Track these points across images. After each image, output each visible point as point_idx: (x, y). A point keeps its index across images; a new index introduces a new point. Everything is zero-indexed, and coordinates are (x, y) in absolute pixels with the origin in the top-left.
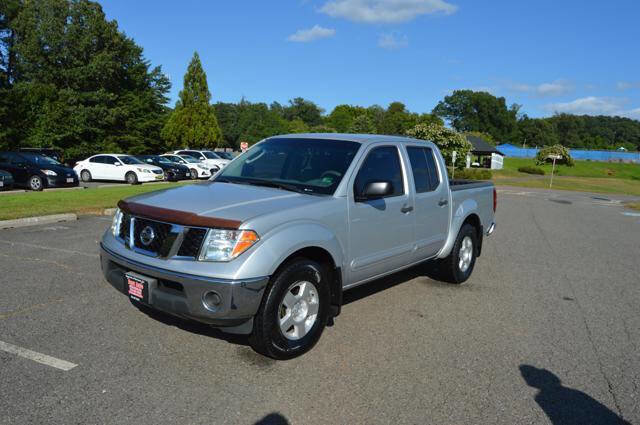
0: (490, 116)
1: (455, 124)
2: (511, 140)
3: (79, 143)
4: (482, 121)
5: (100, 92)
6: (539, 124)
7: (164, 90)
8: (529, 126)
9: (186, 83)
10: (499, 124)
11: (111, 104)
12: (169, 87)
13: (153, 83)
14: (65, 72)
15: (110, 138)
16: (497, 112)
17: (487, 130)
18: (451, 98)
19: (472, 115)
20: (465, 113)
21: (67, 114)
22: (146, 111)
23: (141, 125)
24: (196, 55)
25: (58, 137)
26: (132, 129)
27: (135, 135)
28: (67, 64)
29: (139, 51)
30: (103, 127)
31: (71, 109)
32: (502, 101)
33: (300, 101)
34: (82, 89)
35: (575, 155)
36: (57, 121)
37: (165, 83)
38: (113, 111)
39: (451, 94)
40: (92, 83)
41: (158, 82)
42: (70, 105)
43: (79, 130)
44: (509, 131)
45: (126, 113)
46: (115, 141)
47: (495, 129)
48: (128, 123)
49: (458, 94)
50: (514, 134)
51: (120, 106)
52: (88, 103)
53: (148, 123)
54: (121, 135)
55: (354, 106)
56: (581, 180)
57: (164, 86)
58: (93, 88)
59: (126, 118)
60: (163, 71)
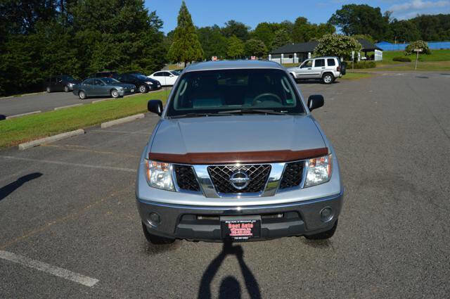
0: (370, 22)
1: (345, 30)
2: (385, 38)
3: (117, 66)
4: (364, 25)
5: (127, 33)
6: (404, 24)
7: (159, 27)
8: (399, 27)
9: (179, 23)
10: (376, 27)
11: (133, 40)
12: (162, 24)
13: (152, 23)
14: (104, 23)
15: (135, 61)
16: (374, 19)
17: (368, 33)
18: (341, 11)
19: (356, 22)
20: (352, 21)
21: (109, 49)
22: (153, 42)
23: (152, 52)
24: (184, 3)
25: (107, 64)
26: (146, 54)
27: (149, 58)
28: (102, 17)
29: (141, 3)
30: (129, 55)
31: (110, 45)
32: (378, 10)
33: (232, 22)
34: (116, 32)
35: (431, 46)
36: (105, 54)
38: (134, 44)
40: (121, 27)
41: (155, 21)
42: (110, 43)
43: (118, 58)
44: (384, 32)
45: (142, 44)
46: (137, 63)
47: (374, 31)
48: (144, 51)
49: (346, 7)
50: (388, 33)
51: (138, 40)
52: (121, 41)
53: (155, 50)
54: (140, 59)
55: (272, 23)
56: (436, 64)
57: (159, 24)
58: (122, 31)
59: (143, 48)
60: (157, 15)
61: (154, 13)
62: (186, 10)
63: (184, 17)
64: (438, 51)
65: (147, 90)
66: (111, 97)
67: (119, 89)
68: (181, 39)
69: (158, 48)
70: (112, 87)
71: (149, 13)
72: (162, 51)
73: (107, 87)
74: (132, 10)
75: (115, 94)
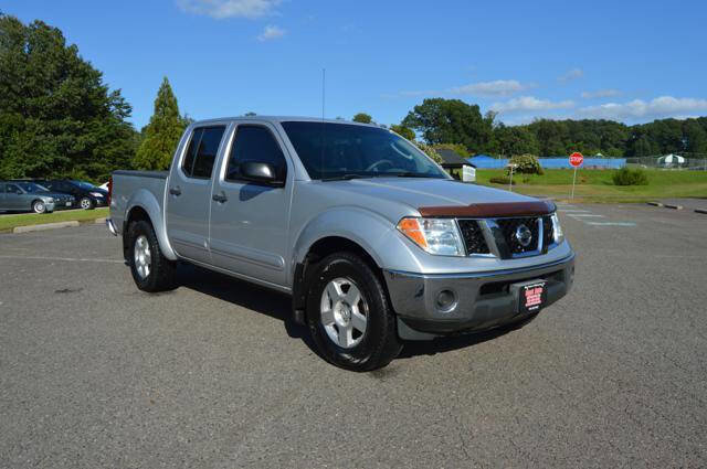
0: (464, 126)
1: (428, 136)
2: (488, 150)
3: (48, 173)
4: (456, 130)
5: (68, 121)
6: (516, 132)
7: (123, 115)
8: (507, 135)
9: (157, 110)
10: (473, 134)
11: (78, 132)
12: (130, 111)
13: (113, 107)
14: (30, 101)
15: (79, 166)
16: (471, 121)
17: (462, 141)
18: (422, 108)
19: (444, 126)
20: (437, 123)
21: (36, 144)
22: (112, 137)
23: (109, 153)
24: (166, 79)
25: (31, 168)
26: (100, 156)
27: (103, 163)
28: (27, 91)
29: (97, 75)
30: (68, 156)
31: (38, 138)
32: (476, 108)
34: (49, 118)
36: (27, 151)
37: (126, 108)
38: (80, 138)
39: (421, 104)
40: (59, 111)
41: (118, 106)
42: (37, 134)
43: (50, 160)
44: (486, 141)
45: (93, 140)
46: (83, 169)
47: (471, 139)
48: (95, 151)
49: (429, 102)
50: (491, 144)
51: (87, 133)
52: (57, 132)
53: (115, 150)
54: (88, 163)
57: (125, 111)
58: (60, 117)
59: (94, 146)
60: (122, 95)
61: (117, 93)
62: (169, 91)
63: (166, 102)
64: (557, 170)
65: (94, 205)
66: (33, 211)
67: (47, 200)
68: (159, 134)
69: (121, 147)
70: (35, 197)
71: (109, 93)
72: (127, 153)
73: (27, 197)
74: (81, 86)
75: (39, 208)
